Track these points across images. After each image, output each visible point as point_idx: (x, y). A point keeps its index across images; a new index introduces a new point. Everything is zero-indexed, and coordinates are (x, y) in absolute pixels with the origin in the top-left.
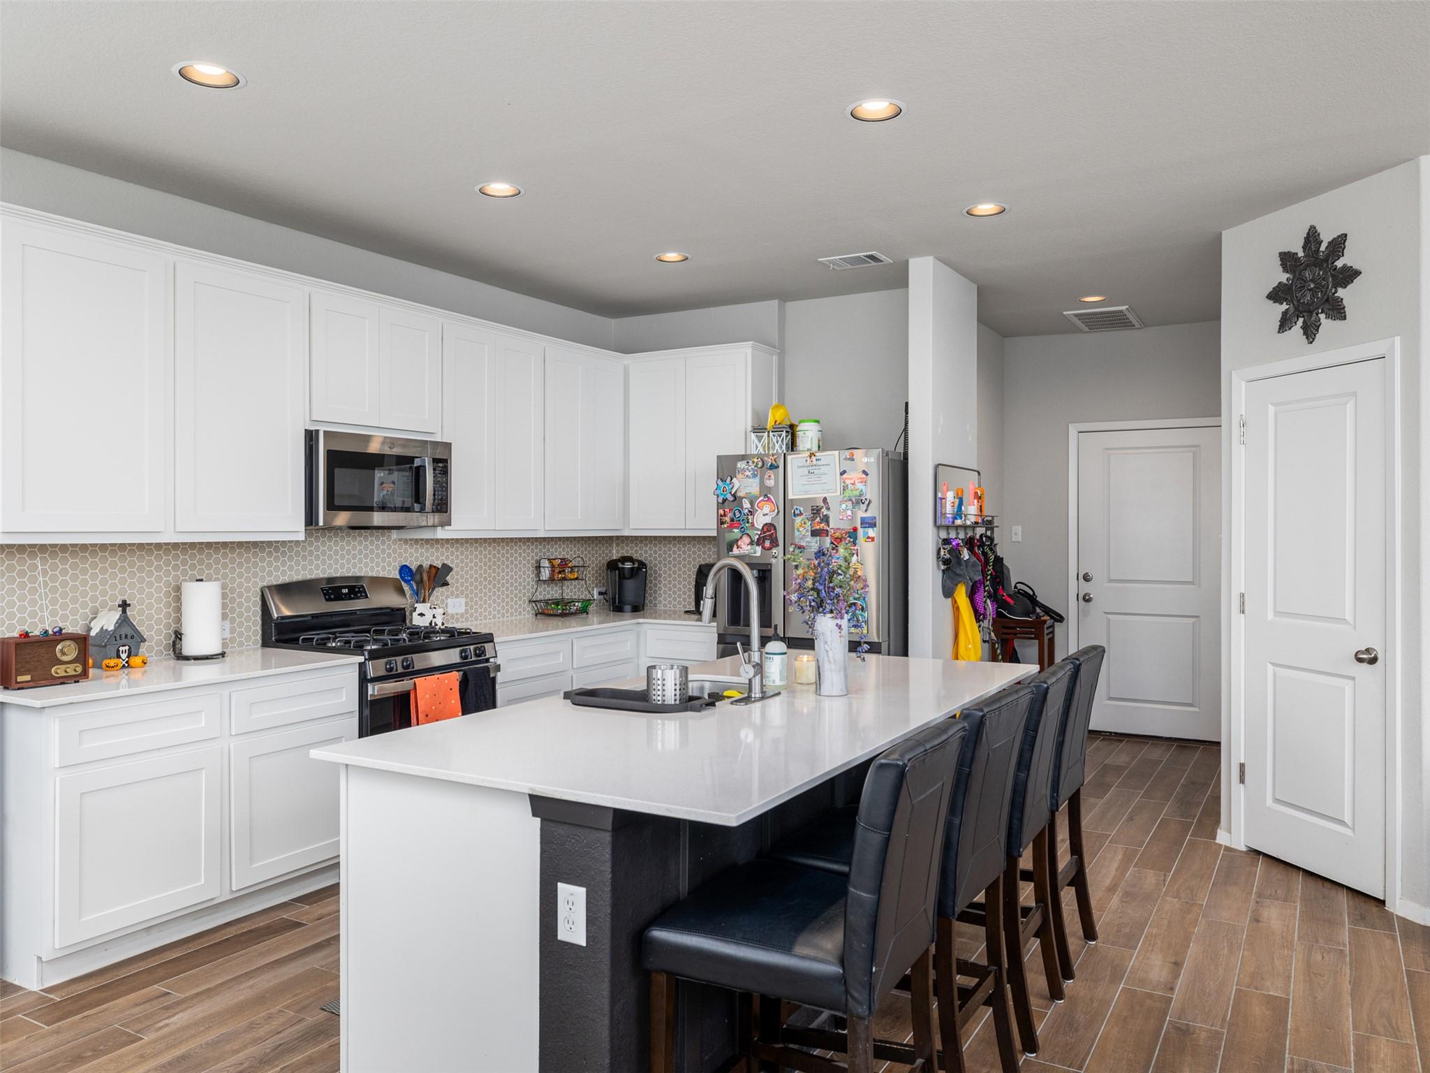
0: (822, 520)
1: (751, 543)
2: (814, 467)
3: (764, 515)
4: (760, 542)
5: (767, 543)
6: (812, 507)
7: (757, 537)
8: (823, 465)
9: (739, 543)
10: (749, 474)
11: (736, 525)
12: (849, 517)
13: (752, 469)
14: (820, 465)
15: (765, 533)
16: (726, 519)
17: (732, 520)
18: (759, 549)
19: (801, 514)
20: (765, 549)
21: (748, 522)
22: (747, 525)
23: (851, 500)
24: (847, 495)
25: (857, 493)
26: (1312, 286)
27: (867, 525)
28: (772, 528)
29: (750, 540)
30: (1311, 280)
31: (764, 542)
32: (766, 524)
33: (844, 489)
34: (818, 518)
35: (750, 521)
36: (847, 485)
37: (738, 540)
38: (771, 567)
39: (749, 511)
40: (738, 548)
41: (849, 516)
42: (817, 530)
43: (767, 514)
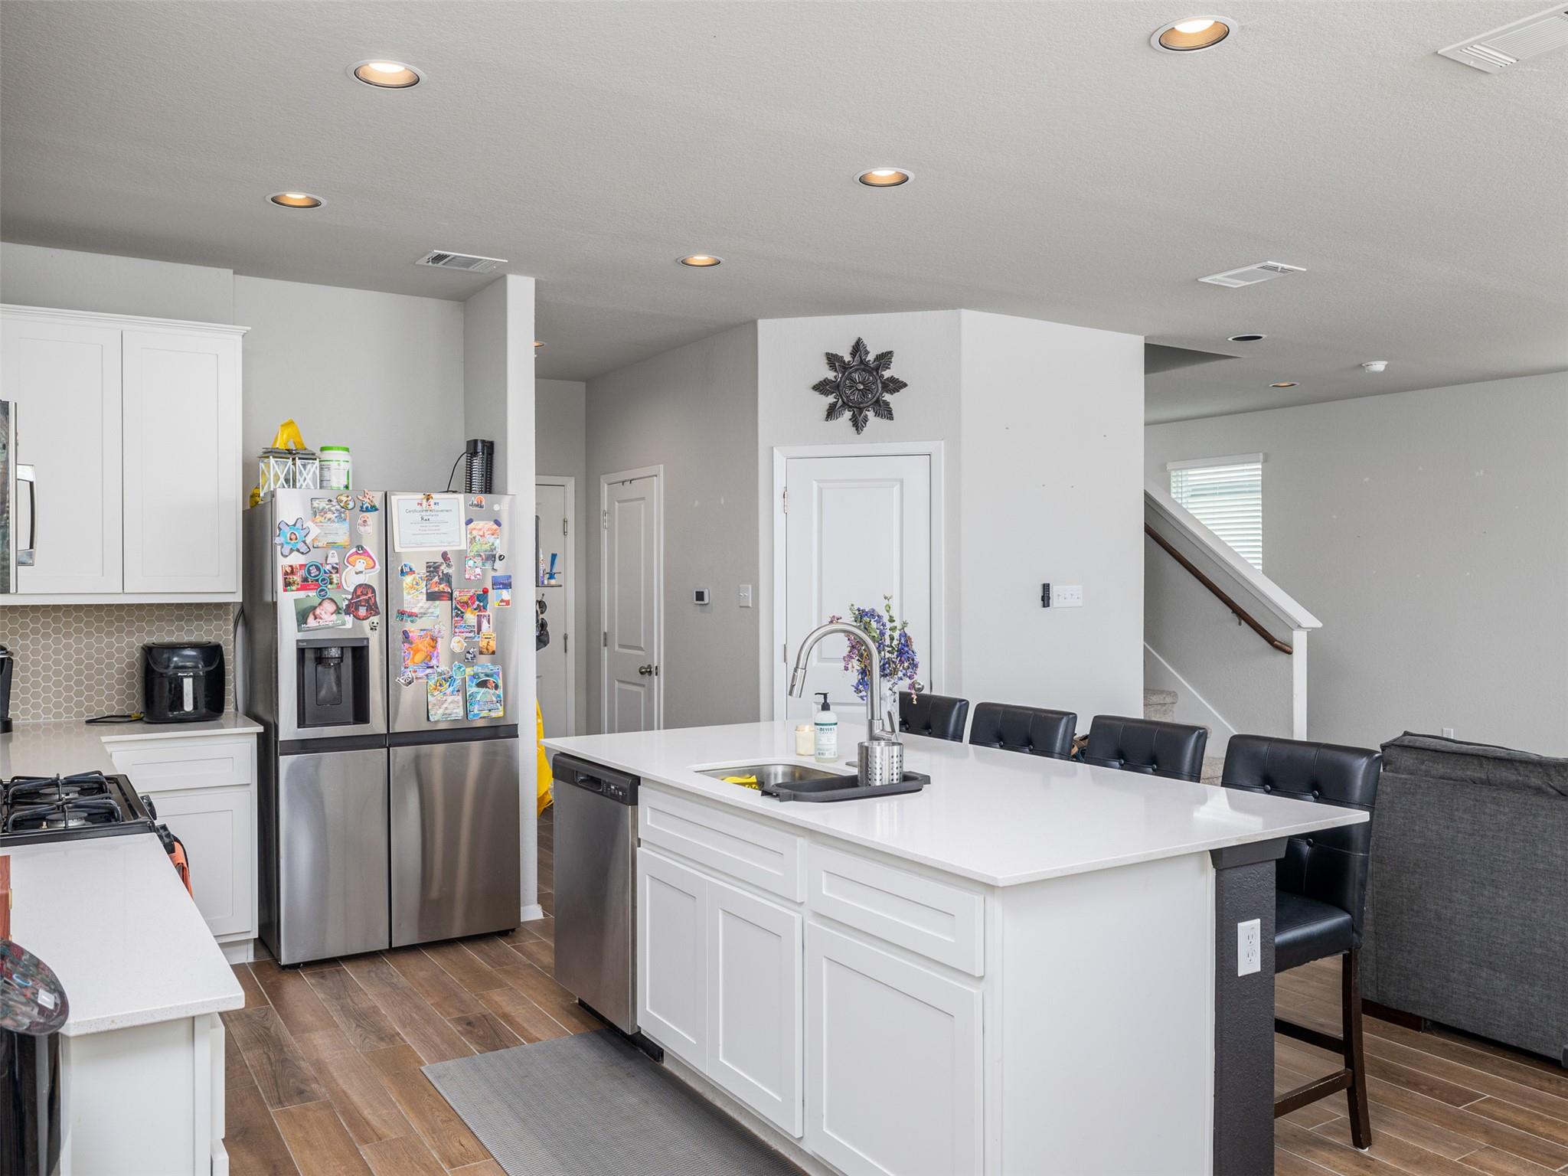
0: (441, 580)
1: (338, 611)
2: (429, 513)
3: (357, 573)
4: (351, 609)
5: (362, 611)
6: (427, 563)
7: (347, 602)
8: (442, 511)
9: (318, 611)
10: (333, 517)
11: (312, 587)
12: (478, 577)
13: (337, 510)
14: (438, 511)
15: (359, 597)
16: (295, 578)
17: (305, 580)
18: (349, 620)
19: (412, 571)
20: (359, 619)
21: (331, 583)
22: (329, 586)
23: (480, 556)
24: (475, 549)
25: (487, 547)
26: (862, 387)
27: (501, 586)
28: (370, 591)
29: (335, 608)
30: (859, 382)
31: (357, 609)
32: (360, 585)
33: (470, 542)
34: (437, 577)
35: (335, 581)
36: (474, 538)
37: (315, 608)
38: (368, 642)
39: (333, 568)
40: (316, 618)
41: (479, 575)
42: (436, 592)
43: (361, 572)
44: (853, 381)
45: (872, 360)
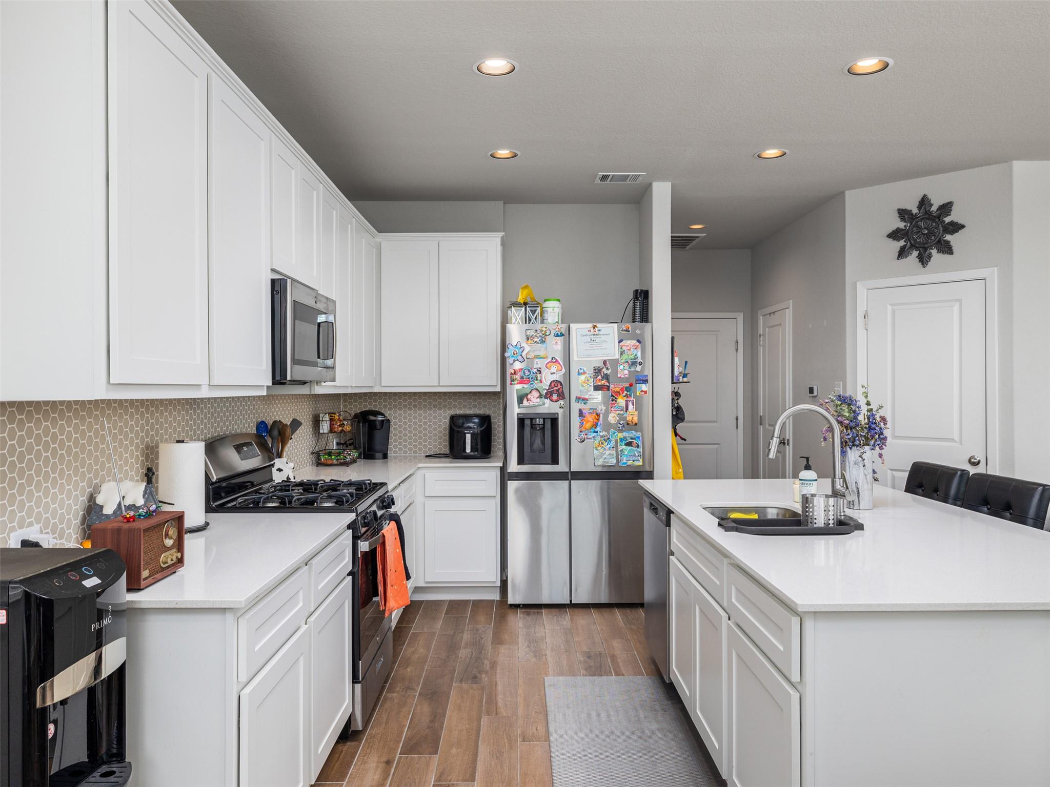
0: (603, 378)
1: (540, 396)
2: (595, 336)
3: (552, 374)
4: (548, 395)
5: (555, 397)
6: (594, 367)
7: (546, 391)
8: (603, 335)
9: (529, 396)
10: (537, 340)
11: (526, 382)
12: (626, 376)
13: (540, 336)
14: (601, 335)
15: (553, 388)
16: (516, 376)
17: (522, 378)
18: (547, 401)
19: (584, 373)
20: (553, 401)
21: (537, 380)
22: (536, 382)
23: (628, 362)
24: (624, 358)
25: (632, 357)
26: (926, 232)
27: (641, 382)
28: (559, 385)
29: (539, 395)
30: (925, 228)
31: (551, 395)
32: (553, 381)
33: (621, 354)
34: (600, 376)
35: (539, 379)
36: (624, 351)
37: (528, 394)
38: (558, 415)
39: (538, 370)
40: (528, 401)
41: (627, 374)
42: (599, 385)
43: (554, 373)
44: (918, 227)
45: (935, 210)
